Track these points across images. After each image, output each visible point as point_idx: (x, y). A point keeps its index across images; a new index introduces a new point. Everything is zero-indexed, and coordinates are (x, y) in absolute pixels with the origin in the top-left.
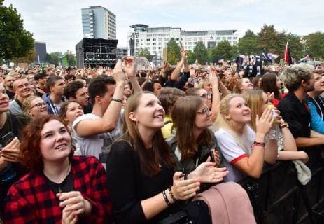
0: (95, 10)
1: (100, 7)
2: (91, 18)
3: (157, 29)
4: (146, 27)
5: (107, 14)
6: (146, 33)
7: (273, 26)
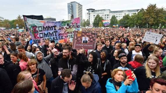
0: (73, 4)
1: (75, 2)
2: (71, 7)
3: (99, 10)
4: (94, 10)
5: (78, 5)
6: (93, 12)
7: (155, 5)
